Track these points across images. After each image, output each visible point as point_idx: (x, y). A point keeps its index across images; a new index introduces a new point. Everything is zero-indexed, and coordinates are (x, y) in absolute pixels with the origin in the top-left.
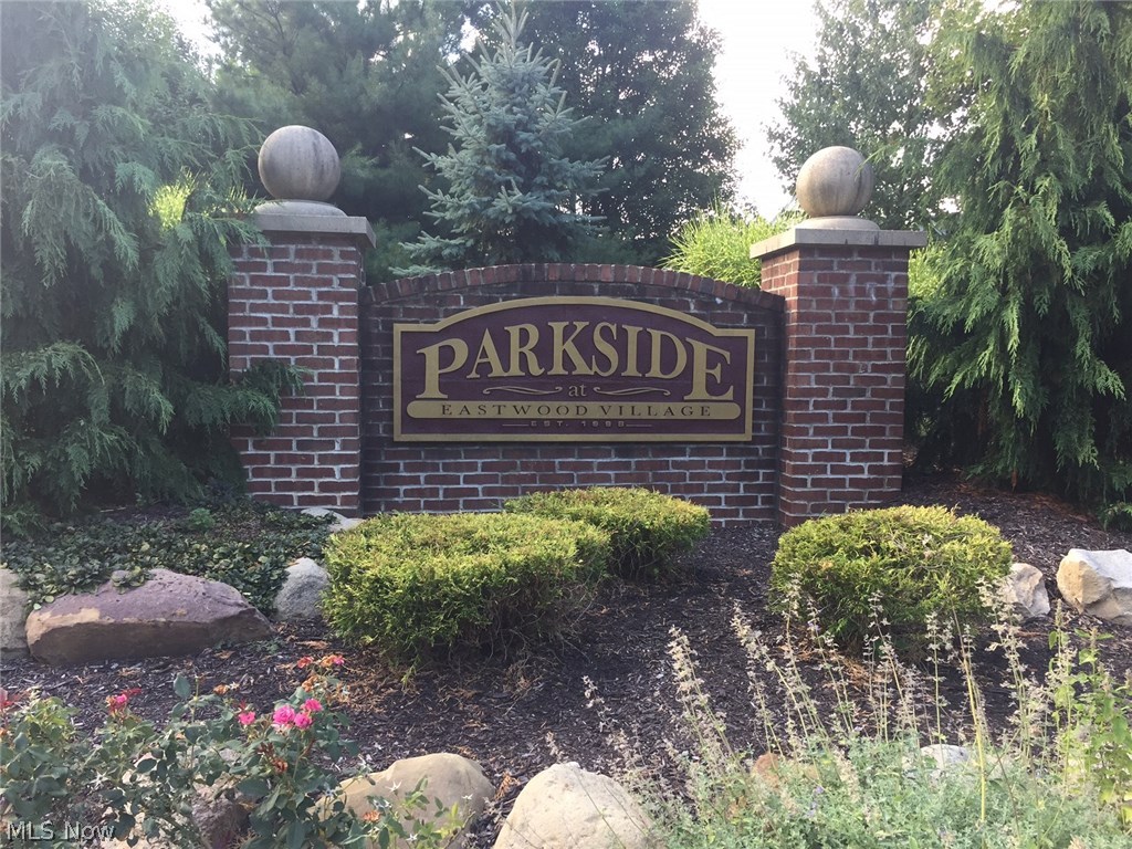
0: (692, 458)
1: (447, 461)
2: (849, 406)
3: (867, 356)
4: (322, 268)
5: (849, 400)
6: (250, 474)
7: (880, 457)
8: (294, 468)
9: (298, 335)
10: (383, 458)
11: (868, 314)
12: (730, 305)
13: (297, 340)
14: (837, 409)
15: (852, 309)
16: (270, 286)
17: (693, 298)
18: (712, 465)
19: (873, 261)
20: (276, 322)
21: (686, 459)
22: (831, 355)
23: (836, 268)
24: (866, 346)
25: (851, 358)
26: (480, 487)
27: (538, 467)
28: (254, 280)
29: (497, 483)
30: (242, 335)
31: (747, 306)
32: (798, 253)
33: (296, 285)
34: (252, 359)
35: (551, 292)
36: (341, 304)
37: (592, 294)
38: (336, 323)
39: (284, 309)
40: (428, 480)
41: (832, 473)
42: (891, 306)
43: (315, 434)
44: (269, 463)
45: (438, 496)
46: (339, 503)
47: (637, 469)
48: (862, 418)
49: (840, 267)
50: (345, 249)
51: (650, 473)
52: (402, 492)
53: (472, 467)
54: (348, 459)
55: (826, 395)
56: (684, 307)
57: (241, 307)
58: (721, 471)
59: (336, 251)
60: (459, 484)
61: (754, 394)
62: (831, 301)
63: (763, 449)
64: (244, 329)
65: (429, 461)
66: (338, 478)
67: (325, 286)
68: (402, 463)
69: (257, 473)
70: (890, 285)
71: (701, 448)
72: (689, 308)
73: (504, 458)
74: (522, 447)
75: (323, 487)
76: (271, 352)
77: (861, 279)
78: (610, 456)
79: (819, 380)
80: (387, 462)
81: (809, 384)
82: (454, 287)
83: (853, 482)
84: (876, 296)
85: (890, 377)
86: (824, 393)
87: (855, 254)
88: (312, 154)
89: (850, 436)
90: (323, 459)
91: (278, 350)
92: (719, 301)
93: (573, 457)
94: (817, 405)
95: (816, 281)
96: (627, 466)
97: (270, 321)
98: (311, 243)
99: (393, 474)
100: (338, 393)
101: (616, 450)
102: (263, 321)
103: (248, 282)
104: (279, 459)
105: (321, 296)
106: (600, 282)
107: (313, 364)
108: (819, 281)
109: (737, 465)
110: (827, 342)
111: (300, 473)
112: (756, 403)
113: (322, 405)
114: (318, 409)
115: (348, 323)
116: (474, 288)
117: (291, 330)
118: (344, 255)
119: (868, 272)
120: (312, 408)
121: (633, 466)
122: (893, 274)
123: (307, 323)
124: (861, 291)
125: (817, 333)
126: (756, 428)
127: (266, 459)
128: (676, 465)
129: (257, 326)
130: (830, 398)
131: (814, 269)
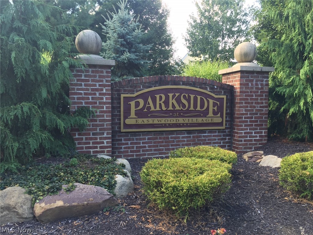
0: (208, 134)
1: (137, 137)
2: (254, 118)
3: (258, 103)
4: (100, 77)
5: (254, 116)
6: (77, 144)
7: (262, 132)
8: (91, 142)
9: (93, 98)
10: (117, 137)
11: (258, 91)
12: (219, 88)
13: (92, 100)
14: (250, 119)
15: (254, 90)
16: (83, 82)
17: (209, 86)
18: (214, 136)
19: (260, 76)
20: (85, 94)
21: (206, 134)
22: (249, 103)
23: (250, 78)
24: (258, 100)
25: (254, 104)
26: (147, 145)
27: (164, 138)
28: (78, 80)
29: (152, 144)
30: (74, 98)
31: (223, 89)
32: (240, 73)
33: (92, 82)
34: (77, 106)
35: (168, 84)
36: (106, 88)
37: (180, 85)
38: (104, 94)
39: (88, 90)
40: (131, 144)
41: (249, 138)
42: (264, 89)
43: (98, 130)
44: (83, 140)
45: (134, 149)
46: (106, 153)
47: (193, 138)
48: (257, 121)
49: (251, 77)
50: (107, 70)
51: (197, 139)
52: (123, 148)
53: (144, 139)
54: (108, 138)
55: (247, 115)
56: (206, 89)
57: (74, 89)
58: (216, 138)
59: (104, 71)
60: (141, 144)
61: (226, 115)
62: (249, 87)
63: (228, 131)
64: (74, 96)
65: (131, 138)
66: (105, 144)
67: (101, 82)
68: (123, 138)
69: (79, 144)
70: (264, 83)
71: (211, 131)
72: (207, 89)
73: (154, 136)
74: (159, 132)
75: (101, 147)
76: (84, 104)
77: (257, 81)
78: (185, 134)
79: (246, 110)
80: (118, 138)
81: (243, 112)
82: (139, 82)
83: (255, 140)
84: (261, 86)
85: (264, 109)
86: (247, 114)
87: (255, 74)
88: (95, 39)
89: (254, 127)
90: (101, 138)
91: (86, 103)
92: (216, 87)
93: (174, 135)
94: (245, 118)
95: (245, 81)
96: (190, 137)
97: (83, 94)
98: (96, 68)
99: (120, 142)
100: (105, 117)
101: (187, 132)
102: (81, 94)
103: (76, 81)
104: (86, 139)
105: (100, 85)
106: (182, 81)
107: (98, 107)
108: (246, 81)
109: (220, 136)
110: (248, 99)
111: (93, 143)
112: (226, 117)
113: (100, 121)
114: (99, 122)
115: (108, 94)
116: (145, 83)
117: (90, 97)
118: (107, 72)
119: (258, 79)
120: (97, 122)
121: (192, 137)
122: (265, 79)
123: (95, 94)
124: (257, 84)
125: (245, 96)
126: (226, 125)
127: (82, 139)
128: (204, 136)
129: (79, 95)
130: (249, 116)
131: (244, 78)
